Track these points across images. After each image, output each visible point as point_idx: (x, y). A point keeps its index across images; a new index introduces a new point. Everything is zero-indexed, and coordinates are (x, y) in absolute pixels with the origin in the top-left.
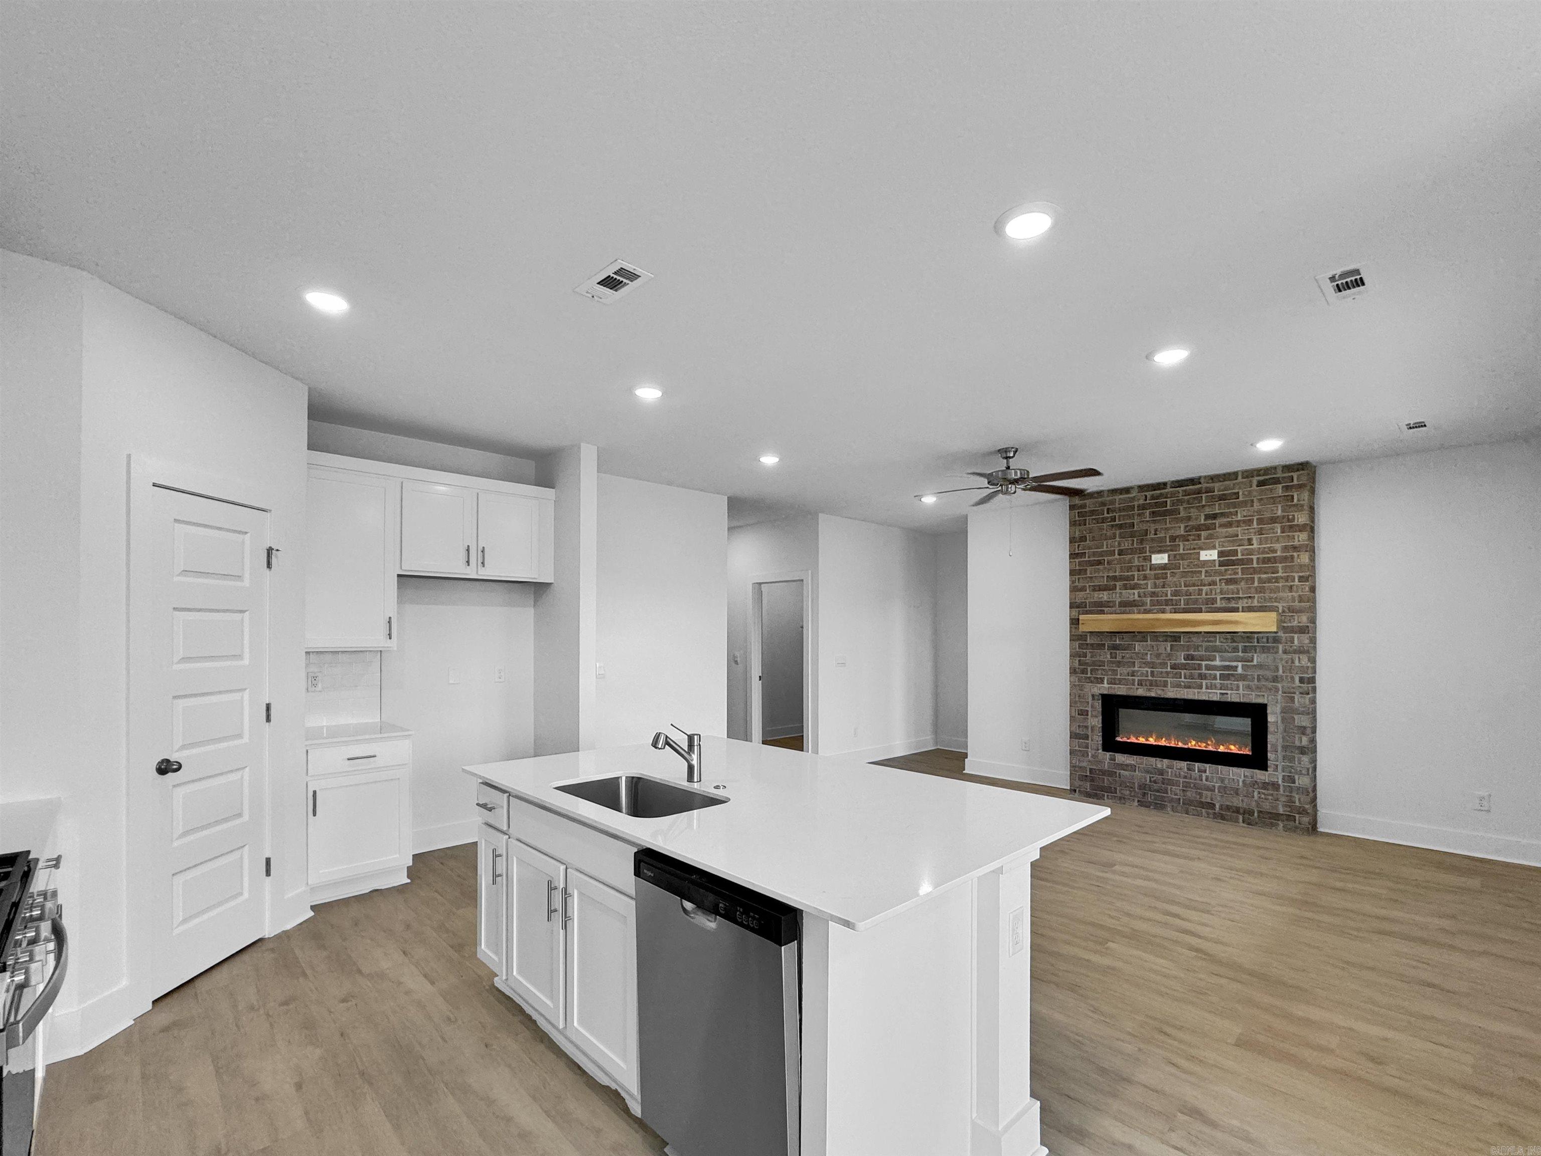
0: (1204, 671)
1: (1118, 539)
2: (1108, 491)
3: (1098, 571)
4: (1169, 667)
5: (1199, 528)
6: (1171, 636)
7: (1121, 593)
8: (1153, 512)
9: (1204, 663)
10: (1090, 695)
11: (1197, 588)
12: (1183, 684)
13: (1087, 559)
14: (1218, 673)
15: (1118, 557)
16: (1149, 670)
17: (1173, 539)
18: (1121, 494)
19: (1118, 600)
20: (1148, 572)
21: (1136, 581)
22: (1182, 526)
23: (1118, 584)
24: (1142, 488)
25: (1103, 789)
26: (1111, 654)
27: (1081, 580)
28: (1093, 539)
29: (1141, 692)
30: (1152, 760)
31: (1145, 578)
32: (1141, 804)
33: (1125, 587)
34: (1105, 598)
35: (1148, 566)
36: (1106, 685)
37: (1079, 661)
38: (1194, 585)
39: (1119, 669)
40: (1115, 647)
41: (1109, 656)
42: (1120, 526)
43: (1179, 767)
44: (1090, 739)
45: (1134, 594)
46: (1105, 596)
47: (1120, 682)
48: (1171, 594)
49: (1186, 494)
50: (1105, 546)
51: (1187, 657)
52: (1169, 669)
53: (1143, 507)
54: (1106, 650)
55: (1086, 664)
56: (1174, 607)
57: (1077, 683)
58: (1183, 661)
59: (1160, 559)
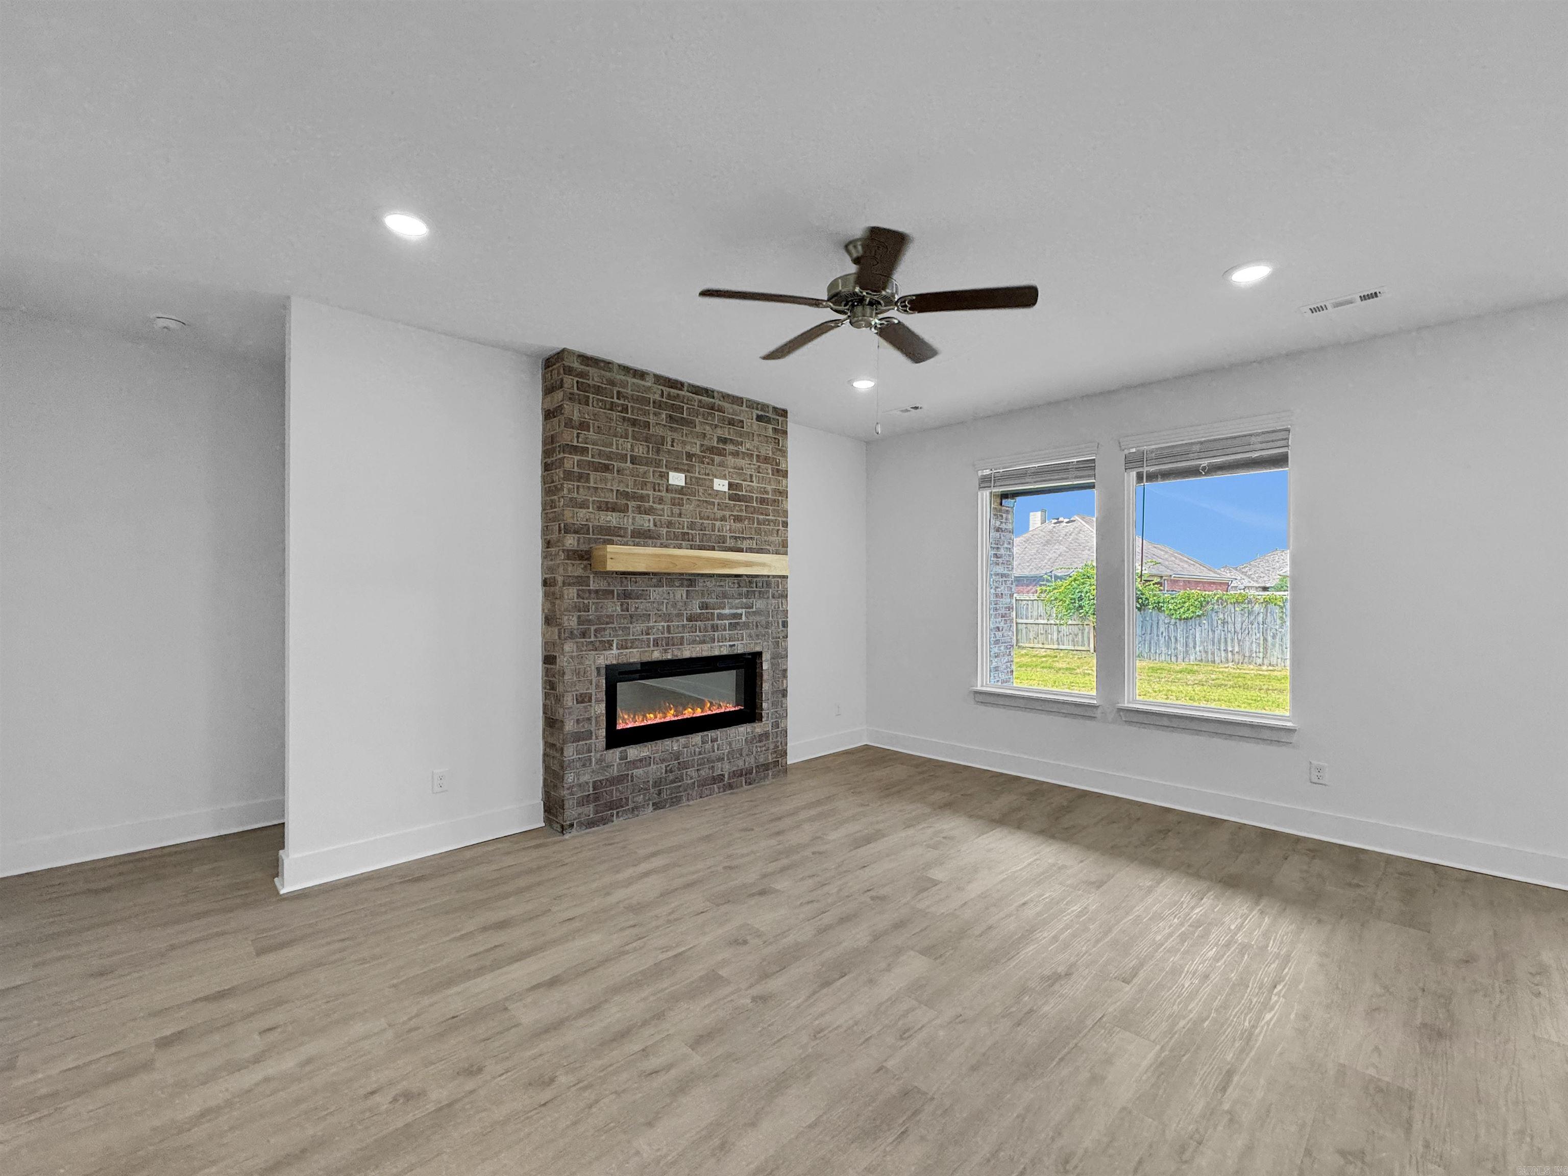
0: (716, 622)
1: (630, 440)
2: (619, 366)
3: (605, 480)
4: (685, 620)
5: (712, 450)
6: (687, 580)
7: (634, 518)
8: (670, 416)
9: (716, 611)
10: (593, 668)
11: (711, 522)
12: (698, 639)
13: (590, 459)
14: (727, 622)
15: (631, 466)
16: (666, 624)
17: (690, 456)
18: (634, 377)
19: (630, 528)
20: (664, 494)
21: (651, 504)
22: (698, 443)
23: (632, 504)
24: (659, 379)
25: (611, 806)
26: (622, 605)
27: (581, 490)
28: (599, 430)
29: (657, 655)
30: (667, 742)
31: (661, 500)
32: (657, 806)
33: (640, 510)
34: (614, 523)
35: (665, 486)
36: (615, 651)
37: (579, 617)
38: (708, 518)
39: (631, 626)
40: (626, 595)
41: (619, 608)
42: (634, 423)
43: (693, 743)
44: (594, 737)
45: (646, 521)
46: (612, 519)
47: (633, 644)
48: (687, 527)
49: (701, 404)
50: (614, 447)
51: (704, 606)
52: (685, 622)
53: (658, 405)
54: (615, 600)
55: (589, 622)
56: (691, 543)
57: (575, 654)
58: (699, 611)
59: (677, 479)
